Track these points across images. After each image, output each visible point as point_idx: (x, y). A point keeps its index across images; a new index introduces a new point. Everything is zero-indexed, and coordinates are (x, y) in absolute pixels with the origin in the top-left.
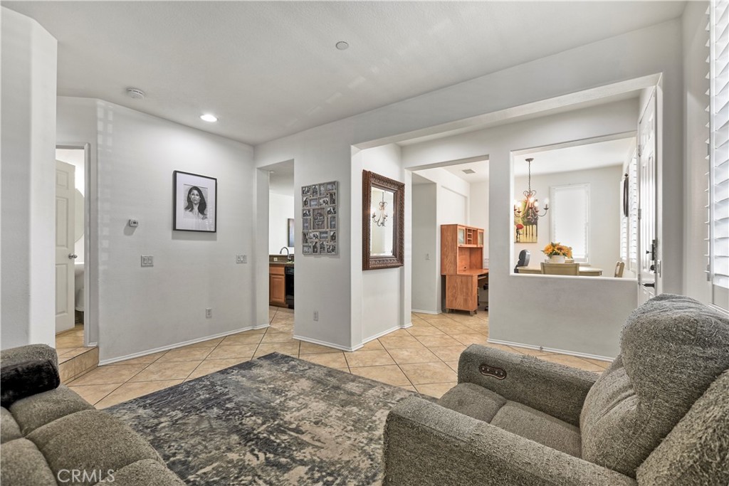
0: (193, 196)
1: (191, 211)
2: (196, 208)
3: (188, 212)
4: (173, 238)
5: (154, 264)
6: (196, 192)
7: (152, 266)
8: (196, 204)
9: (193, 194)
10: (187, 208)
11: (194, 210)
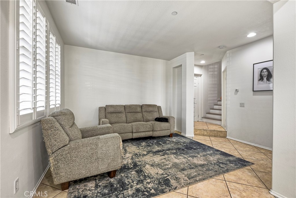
0: (263, 73)
1: (262, 81)
2: (265, 79)
3: (260, 82)
4: (253, 95)
5: (245, 106)
6: (265, 70)
7: (244, 107)
8: (265, 77)
9: (264, 72)
10: (260, 80)
11: (264, 80)
